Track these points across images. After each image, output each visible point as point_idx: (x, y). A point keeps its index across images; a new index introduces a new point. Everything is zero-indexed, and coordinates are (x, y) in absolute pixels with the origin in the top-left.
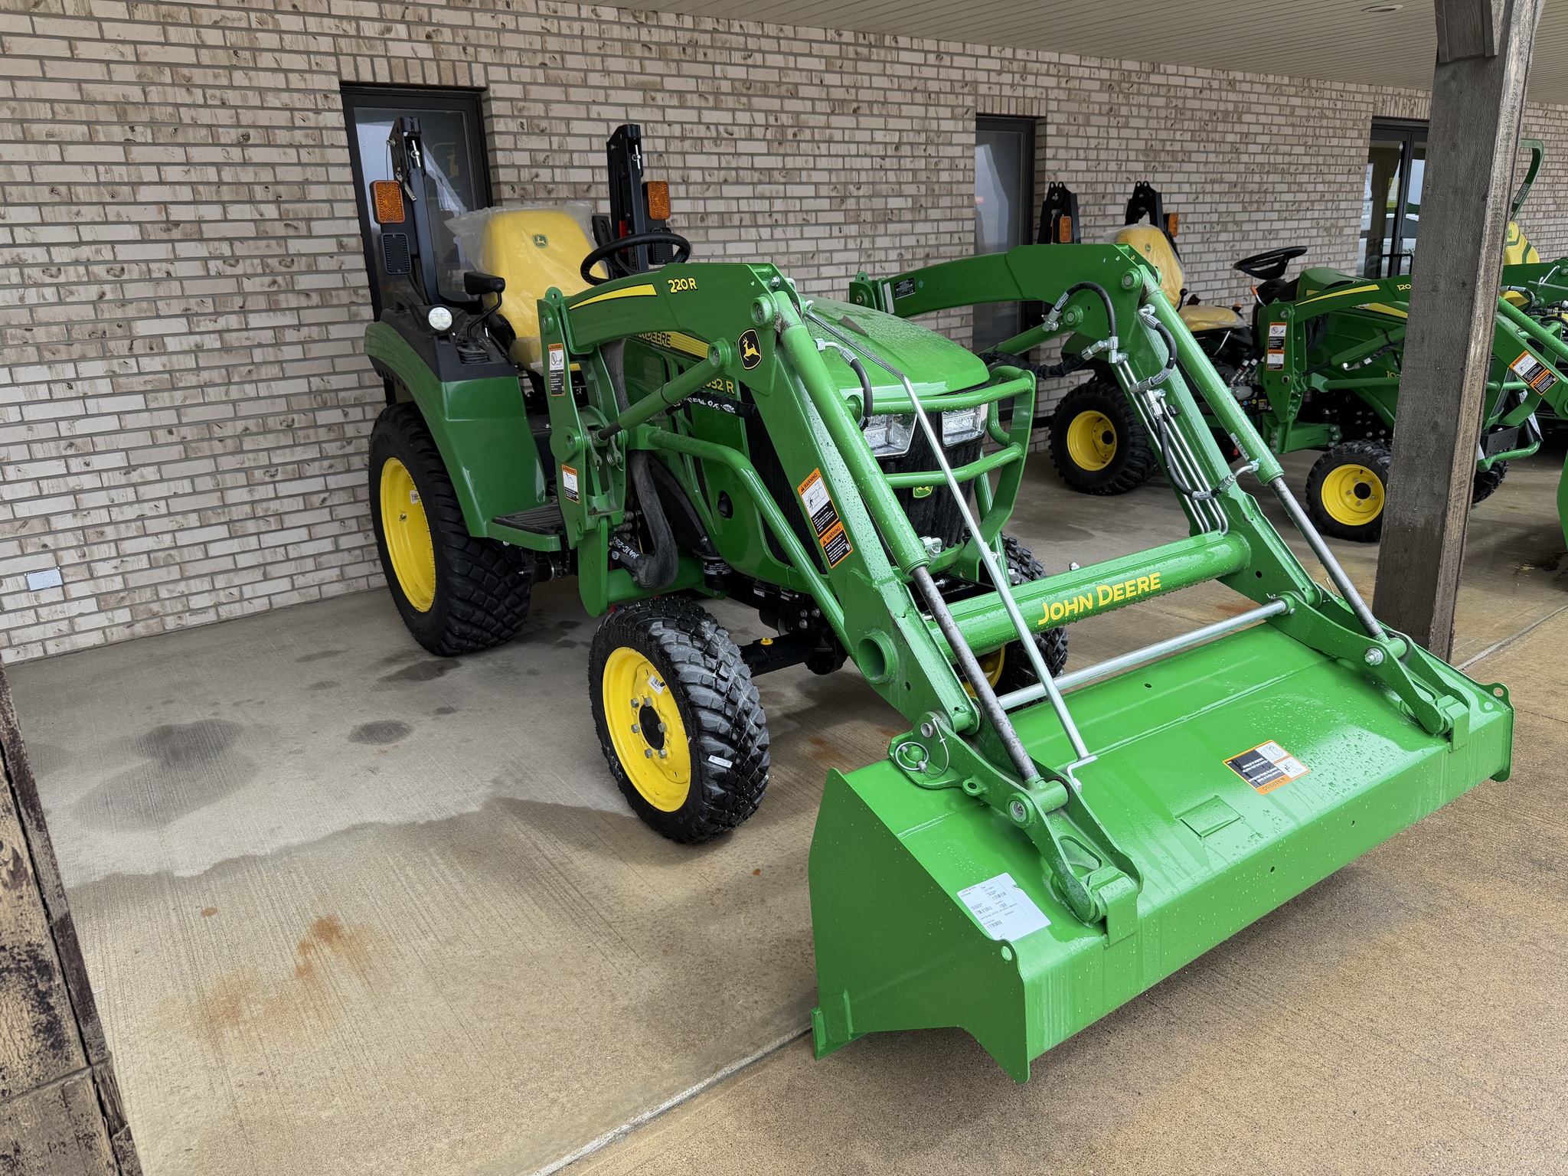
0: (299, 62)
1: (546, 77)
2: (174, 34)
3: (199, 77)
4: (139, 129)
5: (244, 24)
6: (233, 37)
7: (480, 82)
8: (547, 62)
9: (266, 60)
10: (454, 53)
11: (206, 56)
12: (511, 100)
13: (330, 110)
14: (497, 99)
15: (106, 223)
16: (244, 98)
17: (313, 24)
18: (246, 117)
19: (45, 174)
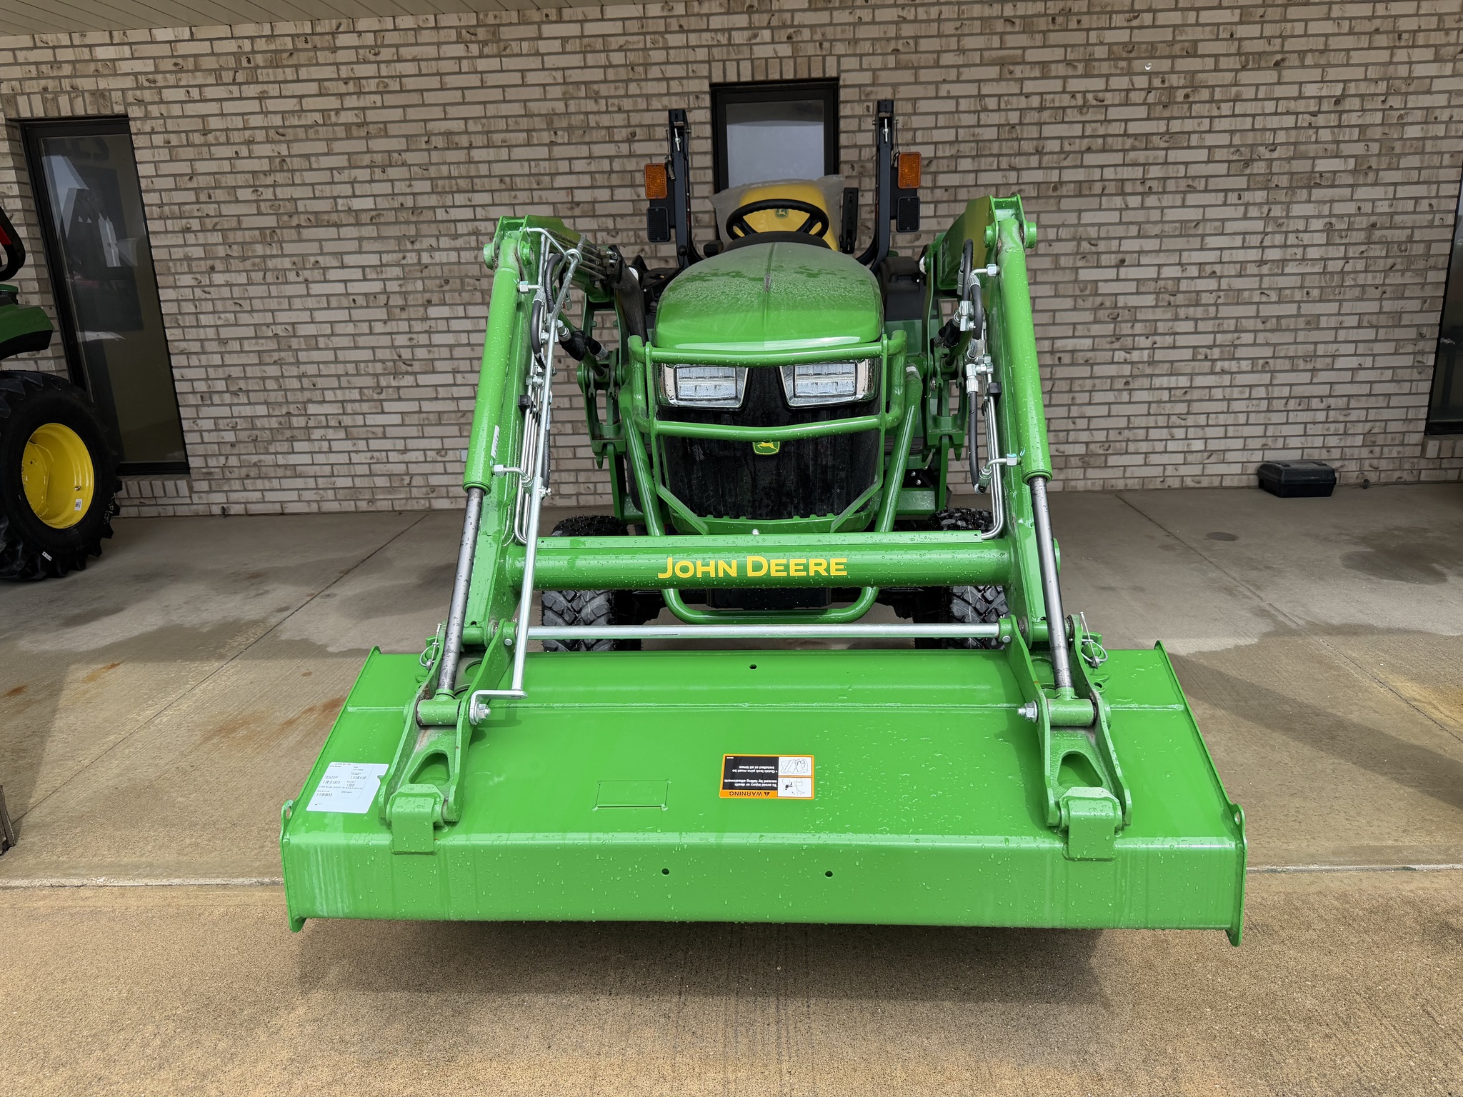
0: (679, 71)
1: (897, 62)
2: (591, 59)
3: (604, 90)
4: (560, 133)
5: (641, 45)
6: (632, 57)
7: (831, 73)
8: (900, 47)
9: (655, 72)
10: (811, 49)
11: (611, 74)
12: (860, 86)
13: (699, 108)
14: (846, 86)
15: (532, 203)
16: (635, 103)
17: (693, 39)
18: (635, 118)
19: (498, 169)
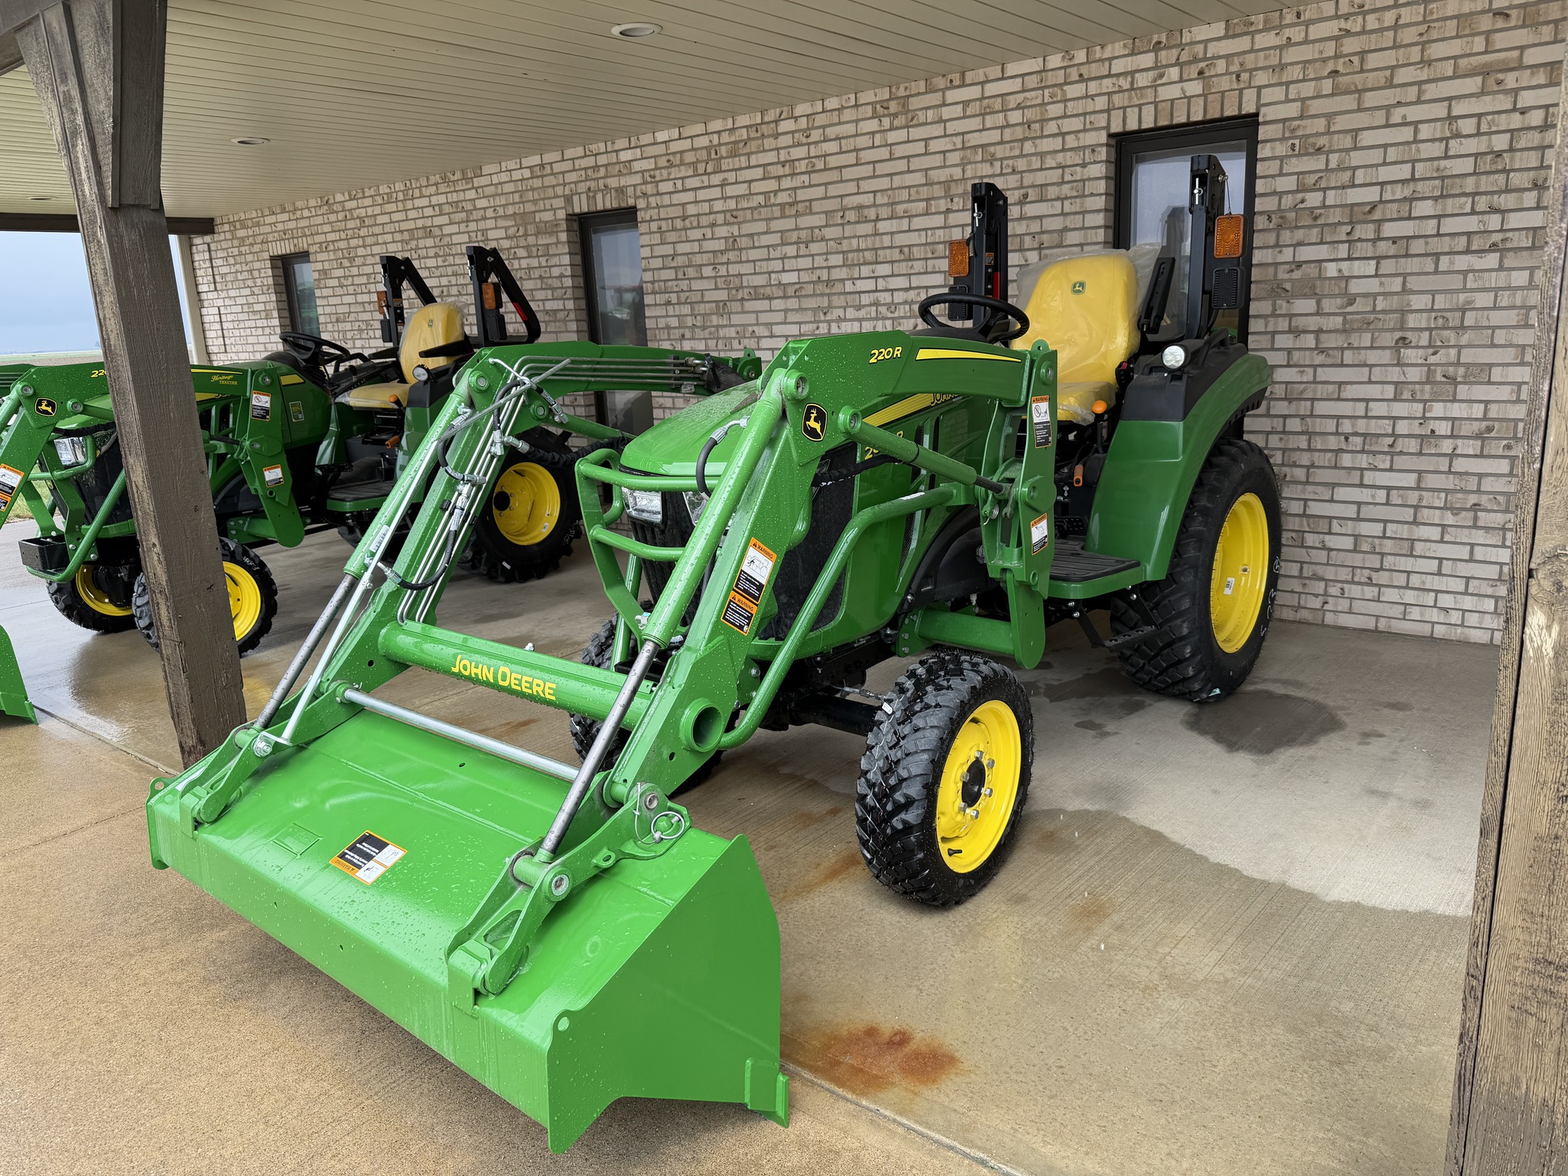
0: (1076, 124)
1: (1335, 87)
2: (990, 121)
3: (1000, 151)
4: (956, 200)
5: (1039, 101)
6: (1030, 114)
7: (1249, 108)
8: (1340, 68)
9: (1051, 128)
10: (1225, 84)
11: (1008, 134)
12: (1284, 121)
13: (1095, 162)
14: (1266, 123)
15: (926, 273)
16: (1029, 163)
17: (1093, 87)
18: (1028, 179)
19: (901, 240)
